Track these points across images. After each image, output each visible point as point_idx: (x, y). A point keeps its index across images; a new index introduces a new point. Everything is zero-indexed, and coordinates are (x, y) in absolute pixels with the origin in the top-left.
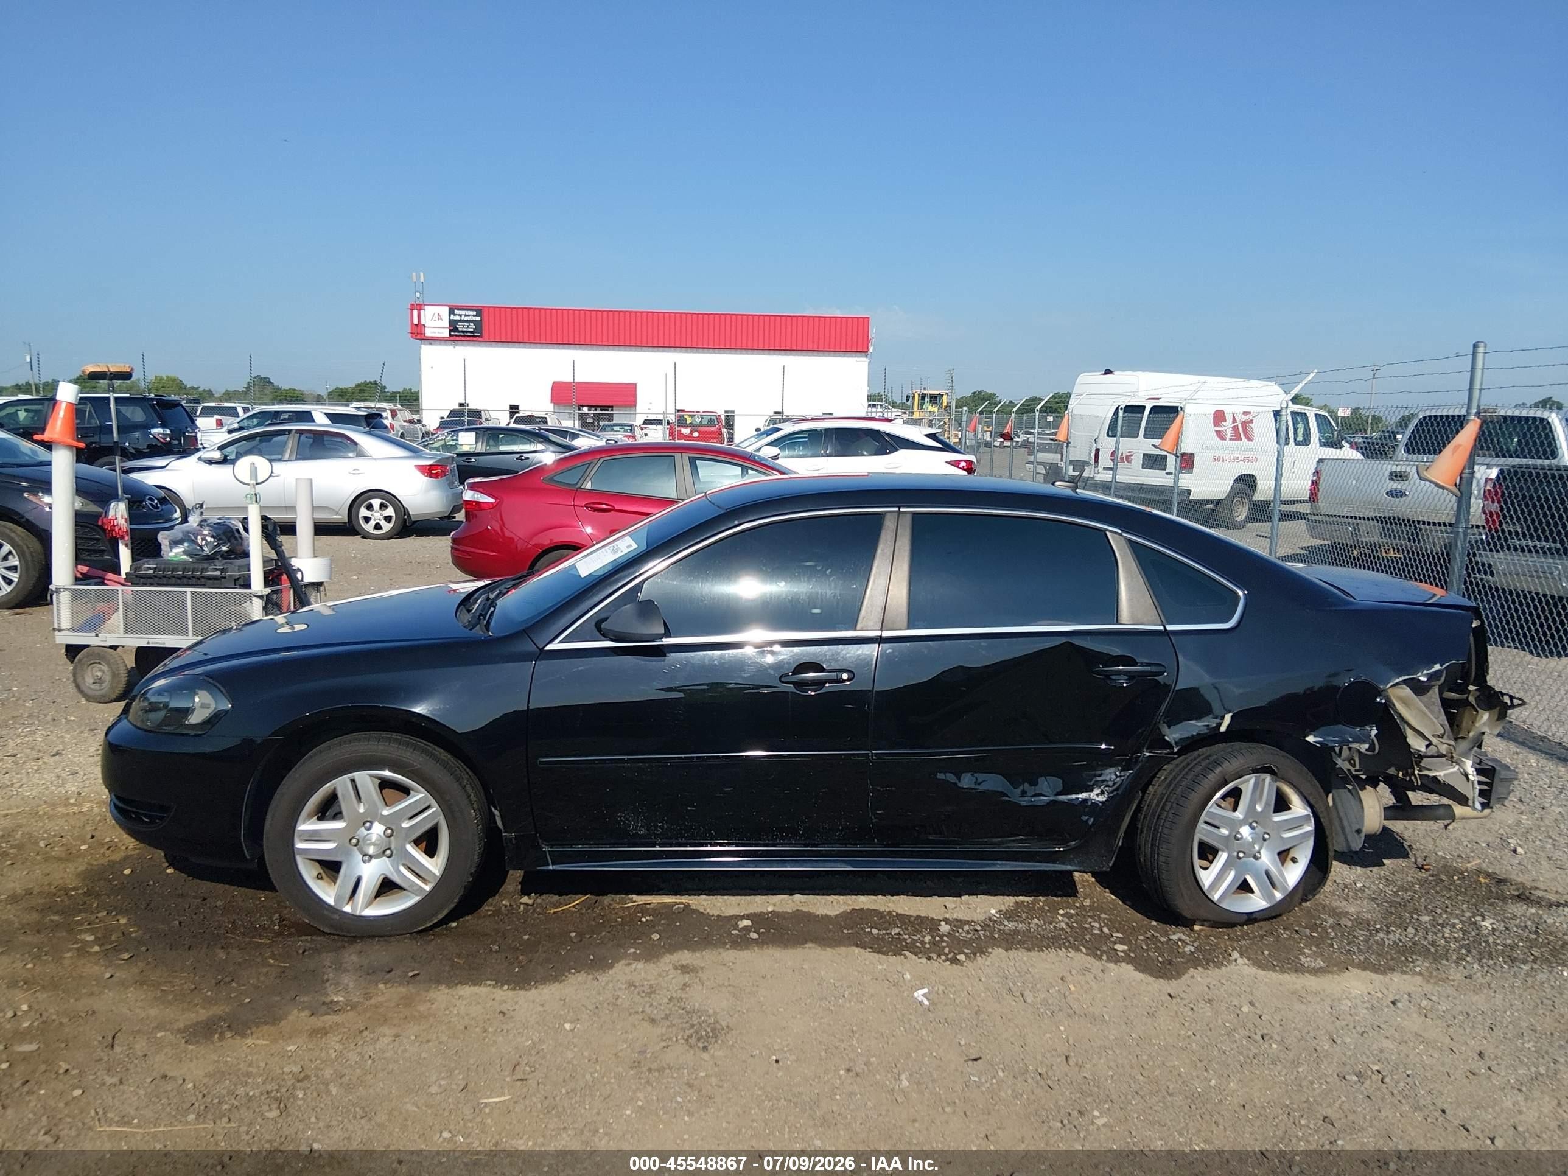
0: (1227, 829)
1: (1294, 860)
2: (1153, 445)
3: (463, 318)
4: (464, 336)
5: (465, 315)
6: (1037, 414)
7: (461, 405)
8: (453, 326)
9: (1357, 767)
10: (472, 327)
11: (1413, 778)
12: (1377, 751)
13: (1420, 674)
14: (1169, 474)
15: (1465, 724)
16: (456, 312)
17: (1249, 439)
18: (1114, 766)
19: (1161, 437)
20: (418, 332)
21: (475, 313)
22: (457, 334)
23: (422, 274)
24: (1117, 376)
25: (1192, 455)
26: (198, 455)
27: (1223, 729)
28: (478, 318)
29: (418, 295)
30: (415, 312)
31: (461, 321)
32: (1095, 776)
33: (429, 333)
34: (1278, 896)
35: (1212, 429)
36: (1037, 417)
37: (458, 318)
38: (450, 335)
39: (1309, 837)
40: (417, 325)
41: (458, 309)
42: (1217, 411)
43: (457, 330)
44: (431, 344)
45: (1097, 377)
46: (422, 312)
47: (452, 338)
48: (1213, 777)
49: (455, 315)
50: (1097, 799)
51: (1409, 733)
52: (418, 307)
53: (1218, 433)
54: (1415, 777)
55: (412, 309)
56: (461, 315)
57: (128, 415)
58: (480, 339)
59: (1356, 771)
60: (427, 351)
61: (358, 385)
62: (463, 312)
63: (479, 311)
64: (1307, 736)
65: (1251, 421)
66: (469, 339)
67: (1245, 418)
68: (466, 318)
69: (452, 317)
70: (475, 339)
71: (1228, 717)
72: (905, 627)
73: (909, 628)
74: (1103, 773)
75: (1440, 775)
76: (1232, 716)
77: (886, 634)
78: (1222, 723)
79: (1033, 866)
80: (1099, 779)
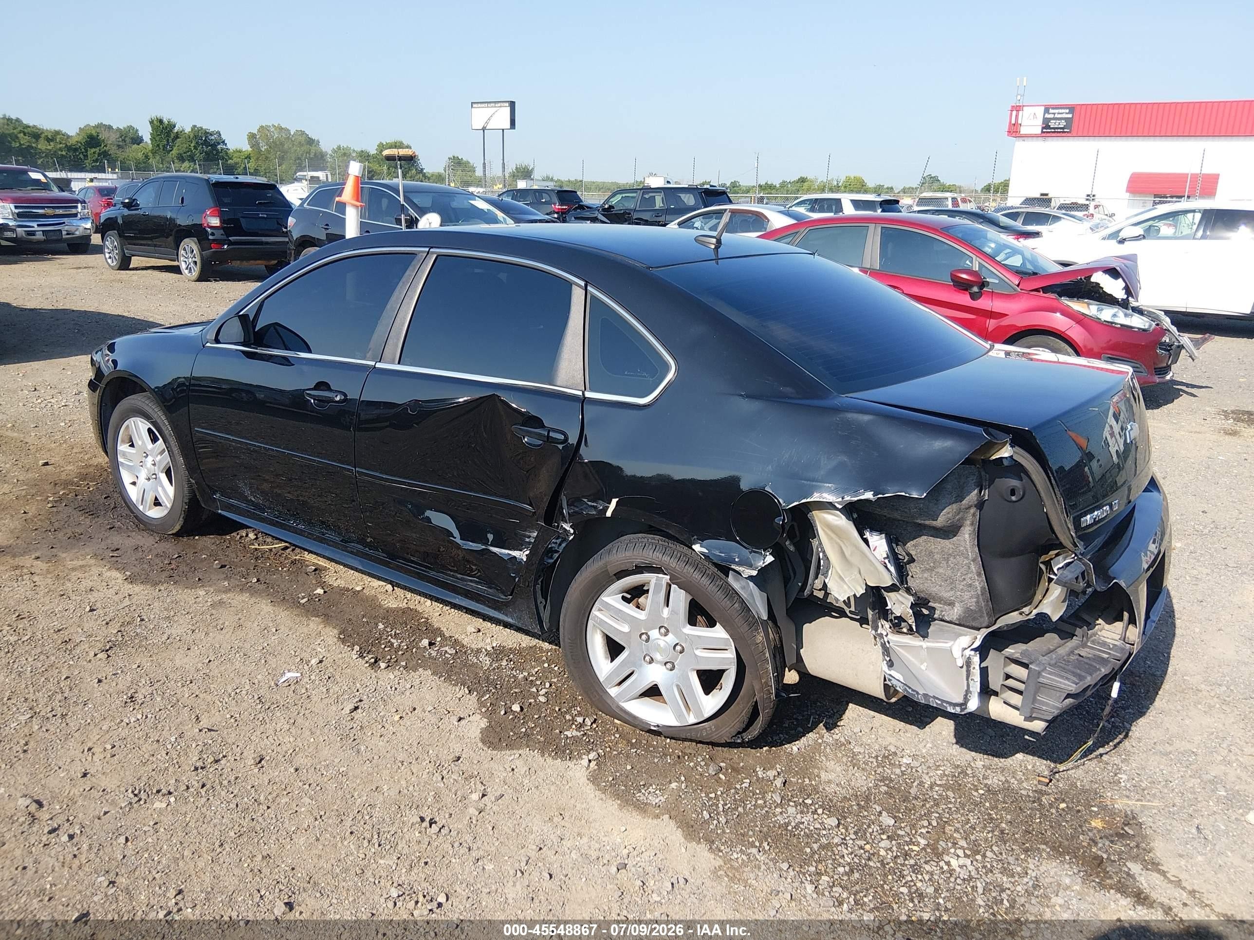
0: (626, 626)
1: (721, 686)
3: (1056, 116)
4: (1054, 132)
5: (1059, 113)
7: (1042, 195)
8: (1046, 126)
10: (1063, 124)
16: (1051, 111)
18: (535, 531)
20: (1014, 130)
21: (1067, 111)
22: (1048, 130)
23: (1025, 79)
27: (609, 514)
28: (1070, 116)
29: (1019, 97)
30: (1014, 113)
31: (1054, 119)
32: (525, 536)
33: (1024, 131)
37: (1052, 116)
38: (1042, 132)
39: (730, 664)
40: (1014, 124)
41: (1053, 108)
43: (1048, 127)
44: (1024, 140)
46: (1020, 113)
47: (1044, 135)
49: (1049, 114)
50: (525, 560)
51: (832, 572)
52: (1018, 108)
55: (1012, 111)
56: (1054, 114)
58: (1069, 135)
60: (1020, 146)
62: (1056, 111)
63: (1072, 108)
64: (695, 544)
66: (1059, 135)
68: (1060, 116)
69: (1047, 116)
70: (1063, 135)
71: (614, 501)
72: (397, 362)
73: (399, 363)
74: (531, 534)
75: (921, 647)
76: (617, 502)
77: (379, 365)
78: (608, 507)
79: (484, 610)
80: (527, 540)
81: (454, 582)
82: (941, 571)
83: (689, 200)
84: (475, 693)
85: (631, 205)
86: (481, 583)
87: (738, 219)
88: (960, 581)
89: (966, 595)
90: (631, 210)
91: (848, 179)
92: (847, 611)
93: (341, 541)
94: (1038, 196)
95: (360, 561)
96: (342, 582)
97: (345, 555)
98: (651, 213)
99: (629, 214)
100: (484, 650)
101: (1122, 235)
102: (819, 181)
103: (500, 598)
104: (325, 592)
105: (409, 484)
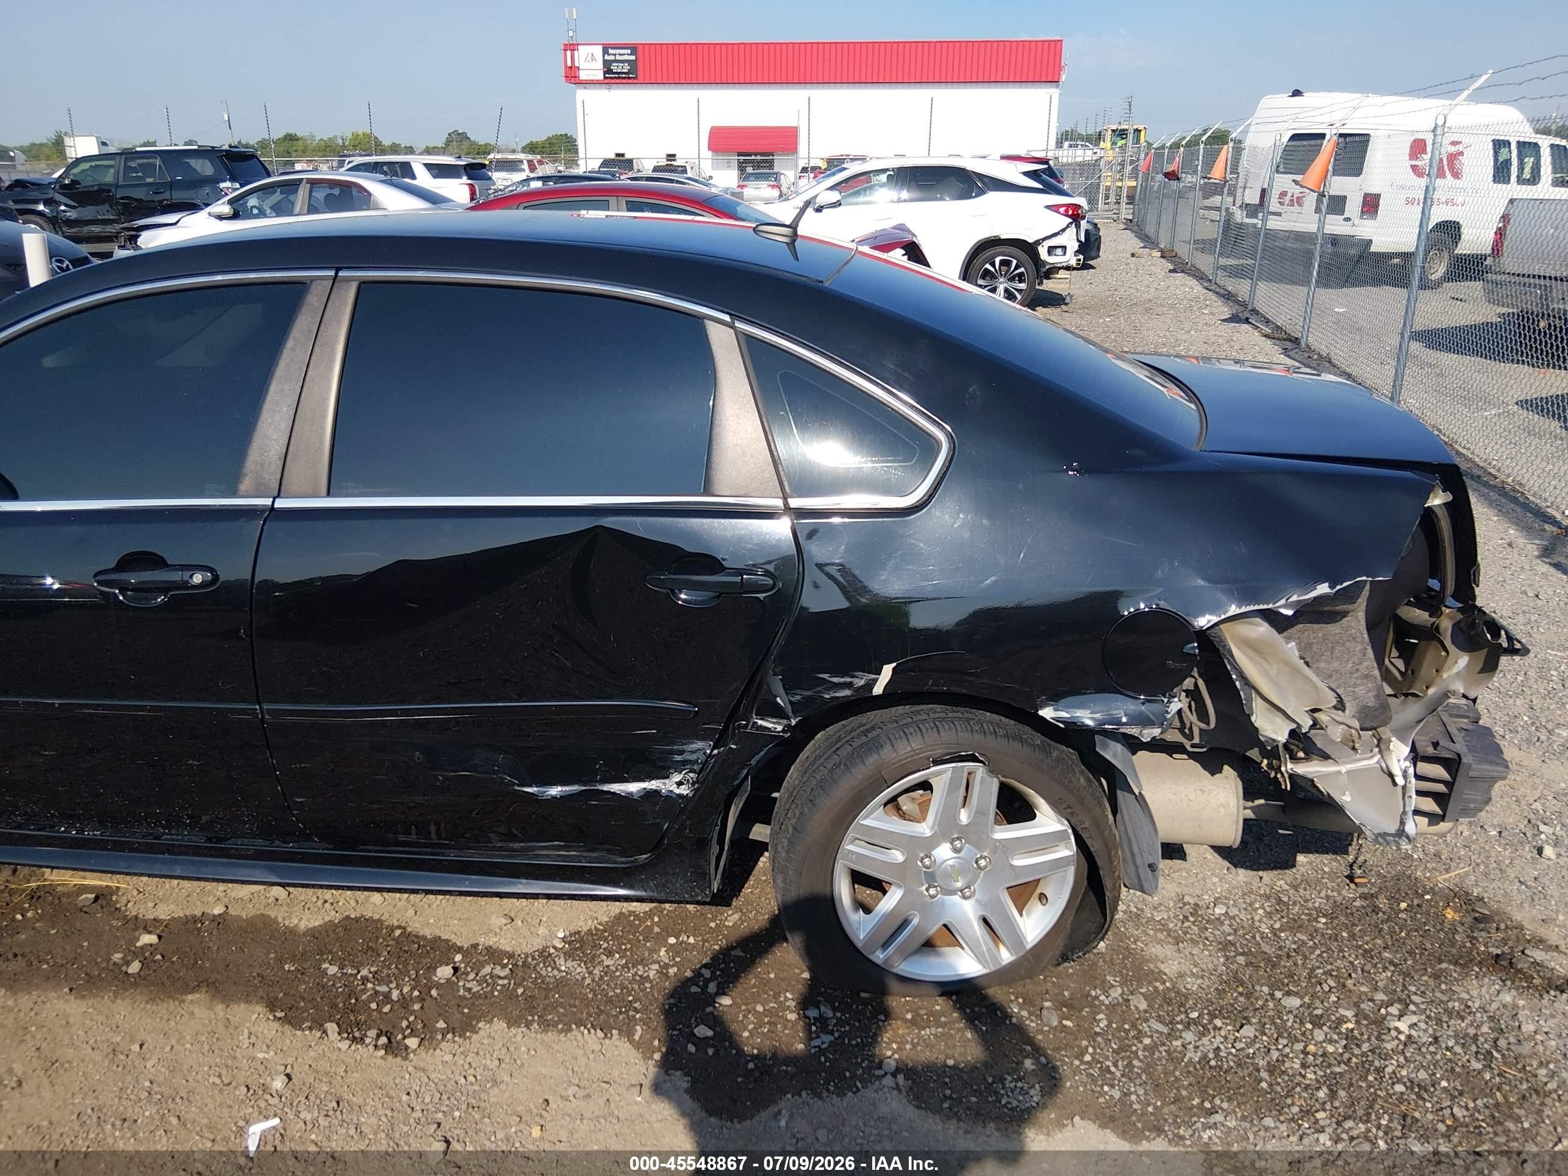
0: (903, 853)
1: (1043, 898)
2: (1294, 181)
3: (618, 57)
4: (619, 78)
5: (620, 55)
6: (1202, 146)
7: (618, 155)
9: (1197, 740)
10: (627, 67)
11: (1279, 776)
12: (1212, 726)
13: (1283, 602)
14: (1348, 219)
15: (1426, 669)
16: (611, 51)
17: (1456, 175)
18: (702, 740)
19: (1302, 172)
20: (572, 75)
21: (629, 51)
22: (611, 75)
23: (574, 10)
24: (1309, 99)
25: (1377, 197)
26: (209, 209)
27: (878, 690)
28: (633, 58)
29: (571, 33)
30: (569, 53)
31: (616, 61)
32: (673, 752)
34: (1006, 956)
35: (1407, 163)
36: (1202, 150)
37: (613, 58)
38: (605, 78)
39: (1068, 865)
40: (571, 68)
41: (612, 48)
42: (1415, 141)
43: (610, 71)
44: (585, 88)
45: (1284, 100)
46: (576, 53)
47: (608, 81)
48: (860, 773)
49: (609, 55)
50: (677, 791)
51: (1258, 705)
52: (572, 47)
53: (1414, 167)
54: (1283, 775)
55: (565, 50)
56: (615, 55)
57: (198, 169)
58: (635, 81)
59: (1193, 746)
60: (583, 96)
61: (549, 138)
62: (616, 52)
63: (633, 49)
64: (1042, 707)
65: (1461, 153)
66: (624, 81)
67: (1452, 149)
68: (621, 58)
69: (606, 57)
70: (630, 81)
71: (887, 670)
72: (324, 491)
73: (328, 494)
74: (685, 747)
75: (1339, 772)
76: (894, 669)
77: (280, 504)
78: (875, 681)
79: (582, 889)
80: (678, 758)
81: (509, 857)
82: (1322, 665)
83: (205, 168)
84: (614, 1032)
85: (109, 178)
86: (571, 847)
87: (320, 194)
88: (1351, 673)
89: (1360, 691)
90: (111, 185)
91: (355, 136)
92: (1188, 745)
93: (209, 840)
94: (613, 156)
95: (265, 867)
96: (172, 907)
97: (224, 865)
98: (145, 189)
99: (109, 191)
100: (552, 951)
101: (820, 201)
102: (317, 139)
103: (615, 862)
104: (160, 937)
105: (404, 712)
